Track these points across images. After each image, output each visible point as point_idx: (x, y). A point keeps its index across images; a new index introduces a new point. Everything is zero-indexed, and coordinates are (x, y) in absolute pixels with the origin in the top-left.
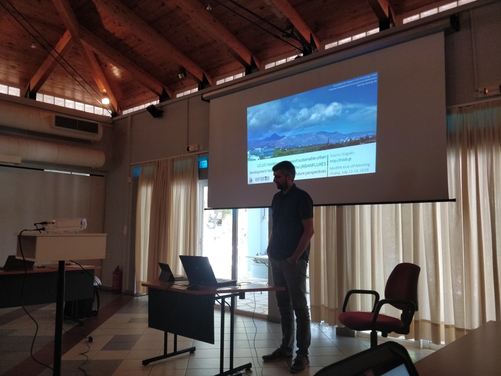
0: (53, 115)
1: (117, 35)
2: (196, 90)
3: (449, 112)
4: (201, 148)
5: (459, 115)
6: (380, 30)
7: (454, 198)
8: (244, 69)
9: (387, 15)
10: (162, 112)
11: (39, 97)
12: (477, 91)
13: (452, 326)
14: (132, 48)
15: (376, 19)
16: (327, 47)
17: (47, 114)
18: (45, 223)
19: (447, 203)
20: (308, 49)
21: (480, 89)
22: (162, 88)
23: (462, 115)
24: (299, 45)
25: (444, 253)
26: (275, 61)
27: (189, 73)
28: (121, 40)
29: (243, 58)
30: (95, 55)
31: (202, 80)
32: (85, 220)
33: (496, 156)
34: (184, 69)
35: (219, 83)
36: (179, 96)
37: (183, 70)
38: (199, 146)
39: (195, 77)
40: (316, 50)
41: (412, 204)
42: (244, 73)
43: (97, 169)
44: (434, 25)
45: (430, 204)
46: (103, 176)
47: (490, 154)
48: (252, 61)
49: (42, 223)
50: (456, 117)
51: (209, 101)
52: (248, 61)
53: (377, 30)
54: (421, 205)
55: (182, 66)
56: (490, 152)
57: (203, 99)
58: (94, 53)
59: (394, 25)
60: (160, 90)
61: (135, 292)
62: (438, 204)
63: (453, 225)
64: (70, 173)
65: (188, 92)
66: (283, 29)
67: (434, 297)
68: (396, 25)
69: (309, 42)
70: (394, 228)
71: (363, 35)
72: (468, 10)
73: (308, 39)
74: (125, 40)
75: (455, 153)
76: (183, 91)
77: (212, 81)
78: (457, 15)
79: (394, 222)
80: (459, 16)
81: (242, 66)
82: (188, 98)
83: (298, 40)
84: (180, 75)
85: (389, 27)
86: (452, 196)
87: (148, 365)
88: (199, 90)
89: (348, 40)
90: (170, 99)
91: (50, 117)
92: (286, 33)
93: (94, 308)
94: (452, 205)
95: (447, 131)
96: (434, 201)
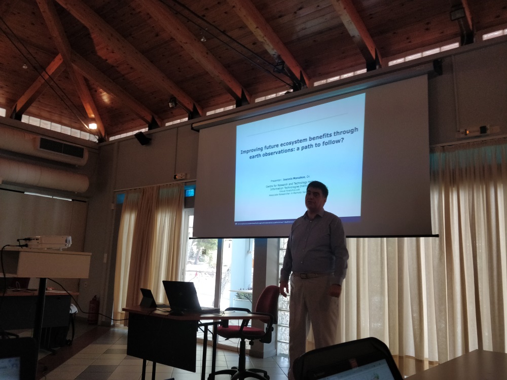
0: (39, 138)
1: (109, 61)
2: (186, 119)
3: (432, 151)
4: (188, 176)
5: (442, 154)
6: (367, 71)
7: (437, 233)
8: (235, 102)
9: (374, 57)
10: (151, 139)
11: (25, 119)
12: (459, 131)
13: (437, 362)
14: (123, 76)
15: (364, 60)
16: (316, 84)
17: (32, 136)
18: (29, 239)
19: (431, 238)
20: (298, 85)
21: (462, 130)
22: (151, 117)
23: (444, 154)
24: (290, 82)
25: (428, 289)
26: (265, 95)
27: (180, 102)
28: (113, 66)
29: (234, 91)
30: (86, 80)
31: (192, 110)
32: (70, 238)
33: (477, 194)
34: (175, 98)
35: (209, 113)
36: (167, 124)
37: (173, 99)
38: (186, 174)
39: (185, 107)
40: (305, 86)
41: (397, 238)
42: (235, 106)
43: (79, 194)
44: (418, 68)
45: (414, 239)
46: (85, 202)
47: (471, 192)
48: (243, 94)
49: (25, 239)
50: (439, 156)
51: (198, 131)
52: (239, 94)
53: (364, 71)
54: (406, 239)
55: (173, 95)
56: (471, 190)
57: (192, 129)
58: (84, 78)
59: (380, 67)
60: (149, 118)
61: (112, 323)
62: (422, 239)
63: (437, 260)
64: (51, 197)
65: (178, 121)
66: (275, 65)
67: (418, 333)
68: (383, 67)
69: (299, 79)
70: (379, 262)
71: (351, 74)
72: (450, 56)
73: (298, 75)
74: (118, 67)
75: (438, 190)
76: (172, 121)
77: (202, 112)
78: (439, 60)
79: (379, 257)
80: (441, 61)
81: (233, 98)
82: (178, 127)
83: (288, 76)
84: (170, 104)
85: (375, 68)
86: (435, 232)
88: (189, 119)
89: (336, 78)
90: (159, 127)
91: (35, 139)
92: (277, 68)
93: (69, 337)
94: (435, 241)
95: (430, 169)
96: (418, 236)
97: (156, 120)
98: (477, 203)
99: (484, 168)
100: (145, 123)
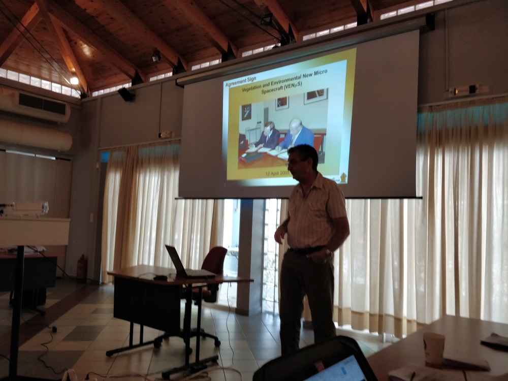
0: (17, 93)
2: (170, 74)
3: (420, 110)
4: (173, 134)
5: (429, 114)
6: (358, 24)
7: (421, 195)
8: (221, 56)
9: (365, 9)
10: (134, 95)
11: (3, 73)
12: (448, 90)
13: (414, 321)
14: (103, 27)
15: (355, 13)
16: (305, 38)
17: (10, 91)
18: (4, 205)
19: (414, 201)
20: (286, 39)
22: (135, 71)
23: (432, 114)
24: (277, 35)
25: (410, 249)
26: (253, 49)
27: (163, 56)
28: (92, 16)
29: (220, 44)
30: (64, 31)
31: (176, 64)
32: (46, 204)
34: (159, 52)
35: (194, 68)
36: (152, 79)
37: (157, 53)
38: (171, 133)
39: (170, 61)
40: (294, 40)
41: (380, 200)
42: (221, 60)
43: (62, 153)
44: (410, 23)
45: (398, 201)
46: (69, 160)
47: (456, 154)
48: (229, 48)
50: (426, 116)
51: (183, 87)
52: (225, 48)
53: (355, 24)
54: (390, 202)
55: (156, 48)
56: (456, 152)
58: (63, 28)
59: (372, 20)
60: (133, 73)
61: (101, 281)
62: (406, 201)
64: (34, 155)
65: (162, 76)
66: (262, 17)
67: (397, 293)
68: (374, 20)
69: (288, 32)
70: (362, 223)
71: (341, 28)
72: (444, 10)
73: (286, 29)
74: (97, 17)
75: (423, 151)
76: (157, 75)
77: (188, 67)
78: (432, 14)
79: (363, 218)
80: (434, 15)
81: (219, 52)
82: (162, 83)
83: (276, 29)
84: (154, 58)
85: (366, 22)
86: (419, 194)
87: (112, 356)
88: (173, 74)
89: (326, 32)
90: (143, 82)
91: (13, 95)
92: (265, 21)
94: (419, 203)
95: (417, 130)
96: (402, 198)
97: (141, 75)
98: (462, 165)
99: (470, 129)
100: (128, 78)
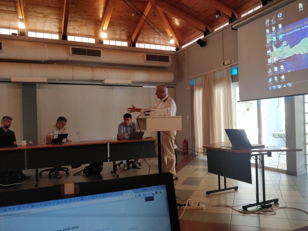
0: (145, 54)
2: (228, 24)
4: (233, 61)
8: (262, 2)
10: (206, 42)
11: (138, 45)
14: (186, 5)
17: (142, 54)
22: (205, 28)
27: (222, 13)
30: (165, 14)
34: (219, 11)
35: (243, 16)
36: (216, 30)
38: (231, 60)
39: (227, 16)
42: (262, 6)
43: (169, 84)
46: (173, 87)
51: (237, 30)
55: (217, 9)
57: (232, 29)
61: (196, 154)
65: (222, 26)
76: (218, 27)
77: (238, 16)
82: (223, 30)
84: (216, 16)
87: (210, 195)
90: (211, 33)
91: (143, 56)
97: (208, 29)
100: (202, 32)
